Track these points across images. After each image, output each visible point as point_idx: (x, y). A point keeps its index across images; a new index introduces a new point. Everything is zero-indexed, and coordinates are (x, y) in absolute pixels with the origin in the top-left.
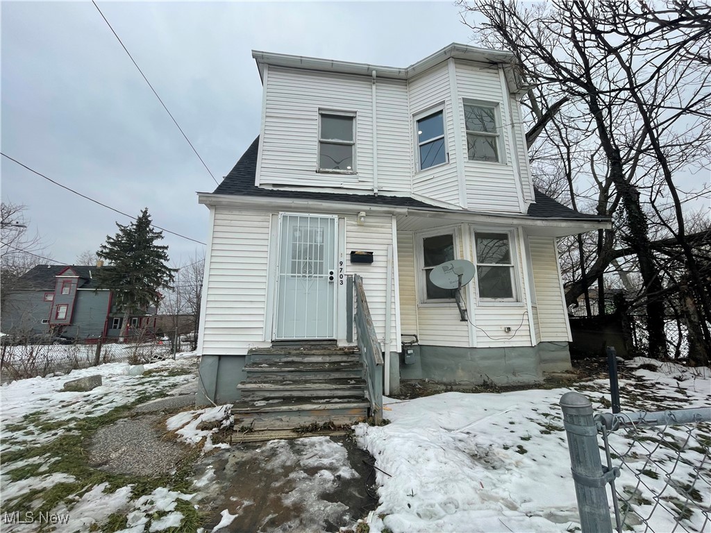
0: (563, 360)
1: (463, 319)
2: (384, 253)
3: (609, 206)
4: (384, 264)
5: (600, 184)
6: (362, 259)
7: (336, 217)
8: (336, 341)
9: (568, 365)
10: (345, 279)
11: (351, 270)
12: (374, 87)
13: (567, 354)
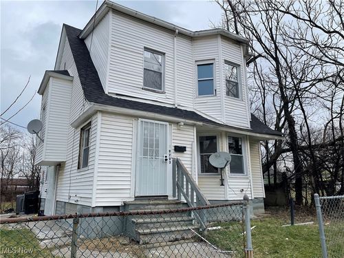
0: (261, 208)
1: (222, 185)
2: (190, 146)
3: (281, 125)
4: (190, 153)
5: (277, 111)
6: (181, 149)
7: (167, 123)
8: (167, 196)
9: (263, 210)
10: (172, 160)
11: (175, 155)
12: (175, 39)
13: (262, 204)
